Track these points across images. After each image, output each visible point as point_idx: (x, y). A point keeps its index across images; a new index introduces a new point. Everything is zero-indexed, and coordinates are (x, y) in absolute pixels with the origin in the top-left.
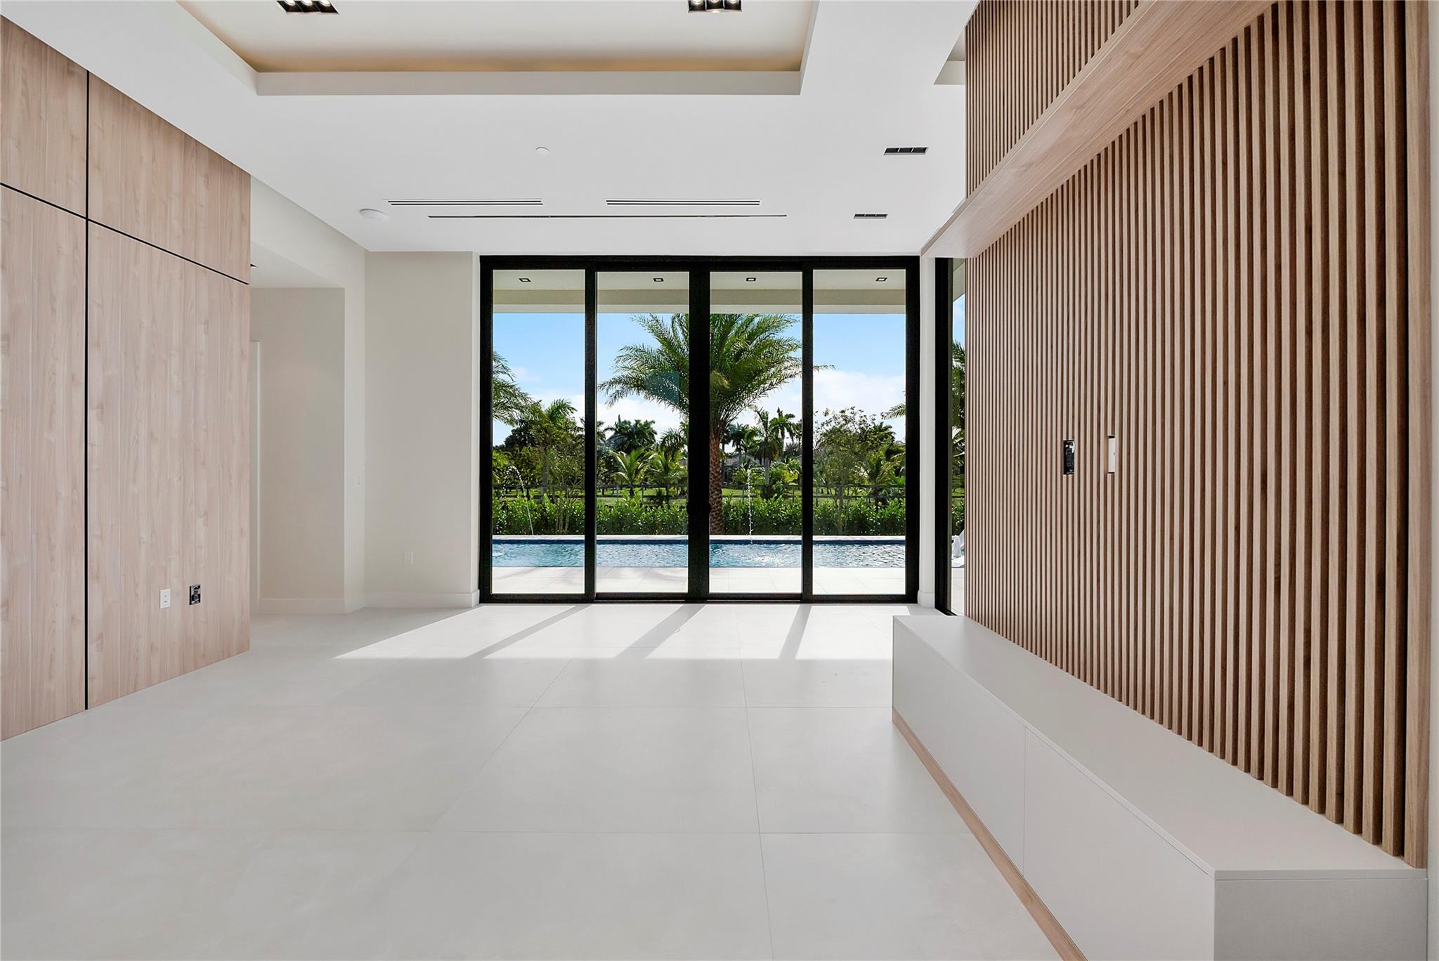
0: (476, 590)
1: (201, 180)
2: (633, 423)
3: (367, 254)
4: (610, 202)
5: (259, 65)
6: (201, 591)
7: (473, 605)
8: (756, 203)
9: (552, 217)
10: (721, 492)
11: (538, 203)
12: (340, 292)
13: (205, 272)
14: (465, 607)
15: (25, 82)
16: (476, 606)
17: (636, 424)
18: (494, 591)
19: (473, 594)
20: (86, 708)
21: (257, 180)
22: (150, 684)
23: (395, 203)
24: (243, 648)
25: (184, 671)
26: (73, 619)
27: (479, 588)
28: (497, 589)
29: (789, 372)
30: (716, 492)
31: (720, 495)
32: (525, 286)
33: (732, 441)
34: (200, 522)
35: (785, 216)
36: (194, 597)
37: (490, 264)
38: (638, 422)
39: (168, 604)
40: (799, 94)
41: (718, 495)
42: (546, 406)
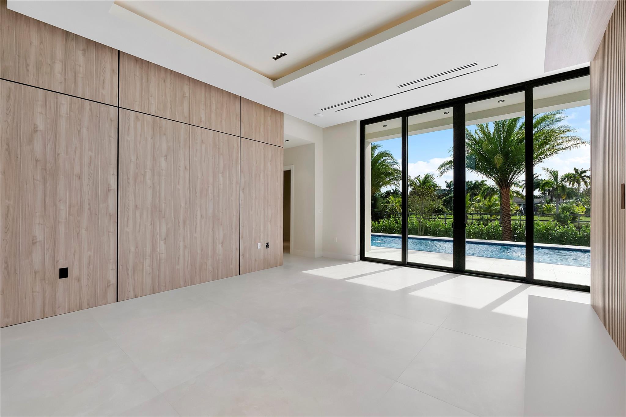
0: (359, 255)
1: (269, 118)
2: (474, 182)
3: (323, 128)
4: (400, 87)
5: (274, 79)
6: (269, 244)
7: (357, 260)
8: (475, 64)
9: (378, 99)
10: (510, 218)
11: (370, 95)
12: (313, 144)
13: (270, 146)
14: (352, 261)
15: (226, 104)
16: (359, 261)
17: (476, 183)
18: (366, 256)
19: (356, 256)
20: (240, 274)
21: (285, 114)
22: (255, 271)
23: (323, 110)
24: (281, 264)
25: (264, 269)
26: (237, 249)
27: (360, 254)
28: (367, 255)
29: (561, 146)
30: (507, 218)
31: (509, 219)
32: (386, 128)
33: (538, 189)
34: (269, 223)
35: (498, 65)
36: (267, 246)
37: (364, 123)
38: (477, 181)
39: (260, 248)
40: (471, 4)
41: (508, 219)
42: (422, 177)
